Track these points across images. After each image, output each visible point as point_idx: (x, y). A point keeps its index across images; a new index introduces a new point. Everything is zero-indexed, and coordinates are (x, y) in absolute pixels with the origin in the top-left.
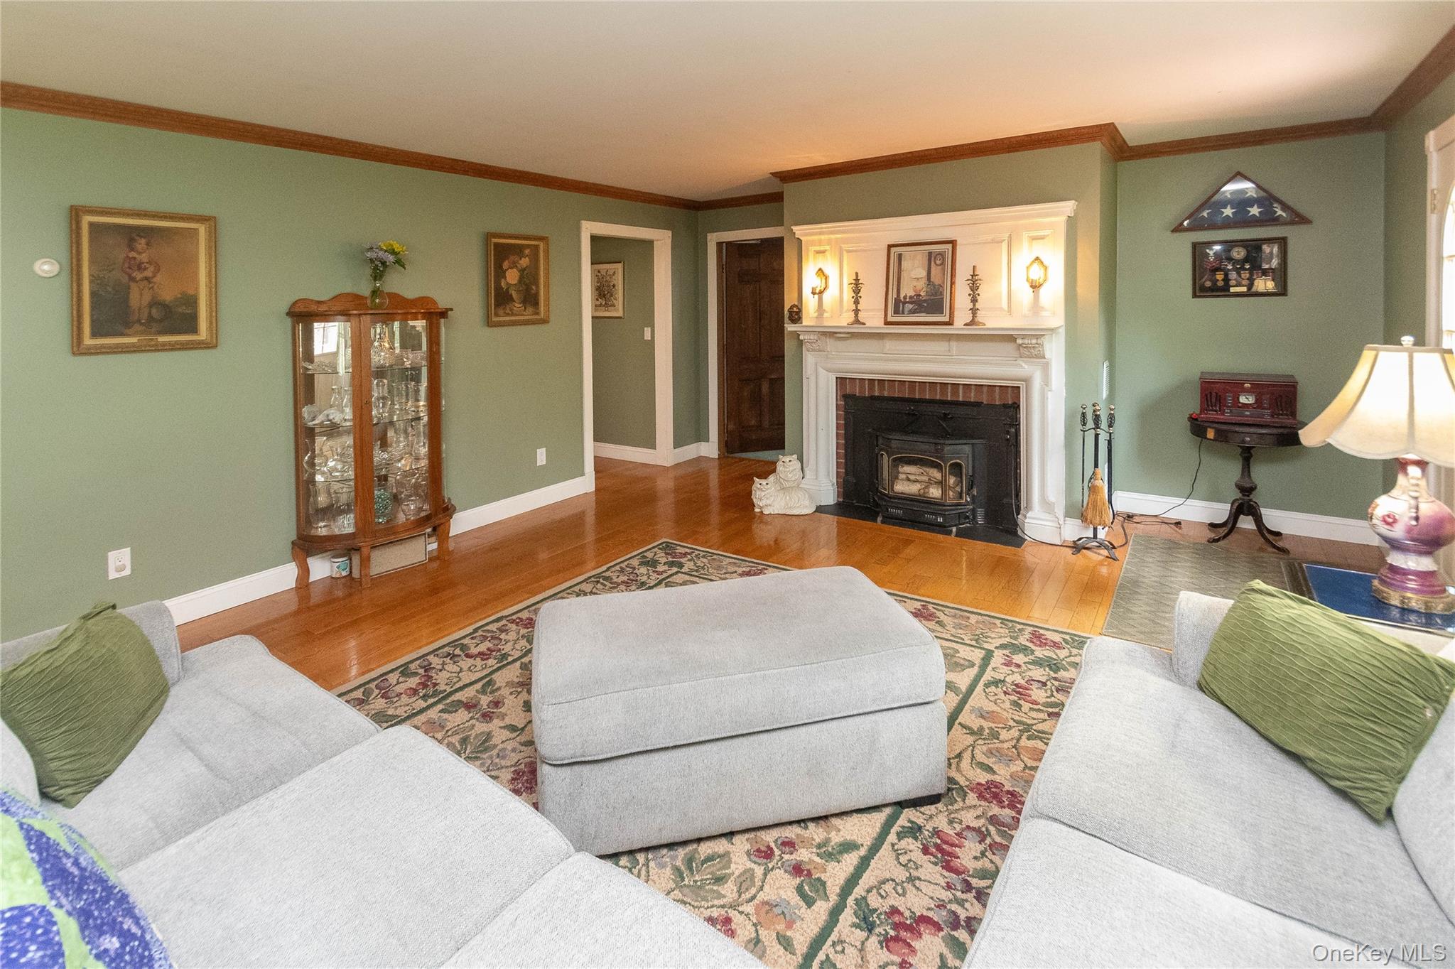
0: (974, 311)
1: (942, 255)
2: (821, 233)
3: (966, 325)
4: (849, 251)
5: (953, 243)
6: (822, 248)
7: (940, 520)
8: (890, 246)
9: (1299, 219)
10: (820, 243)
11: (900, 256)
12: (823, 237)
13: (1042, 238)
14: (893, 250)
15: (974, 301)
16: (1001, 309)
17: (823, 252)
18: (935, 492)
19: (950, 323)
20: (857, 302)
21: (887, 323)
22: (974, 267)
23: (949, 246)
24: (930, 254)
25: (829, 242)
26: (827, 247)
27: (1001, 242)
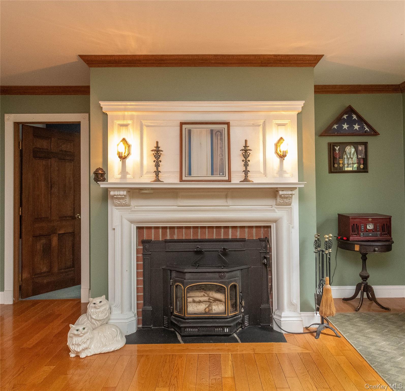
0: (246, 172)
1: (220, 132)
2: (125, 110)
3: (240, 182)
4: (148, 126)
5: (228, 124)
6: (125, 122)
7: (226, 330)
8: (182, 124)
9: (374, 133)
10: (124, 118)
11: (190, 131)
12: (126, 113)
13: (284, 125)
14: (184, 126)
15: (246, 165)
16: (259, 172)
17: (126, 125)
18: (218, 308)
19: (229, 180)
20: (157, 166)
21: (181, 180)
22: (246, 141)
23: (226, 126)
24: (212, 131)
25: (132, 118)
26: (130, 122)
27: (259, 126)
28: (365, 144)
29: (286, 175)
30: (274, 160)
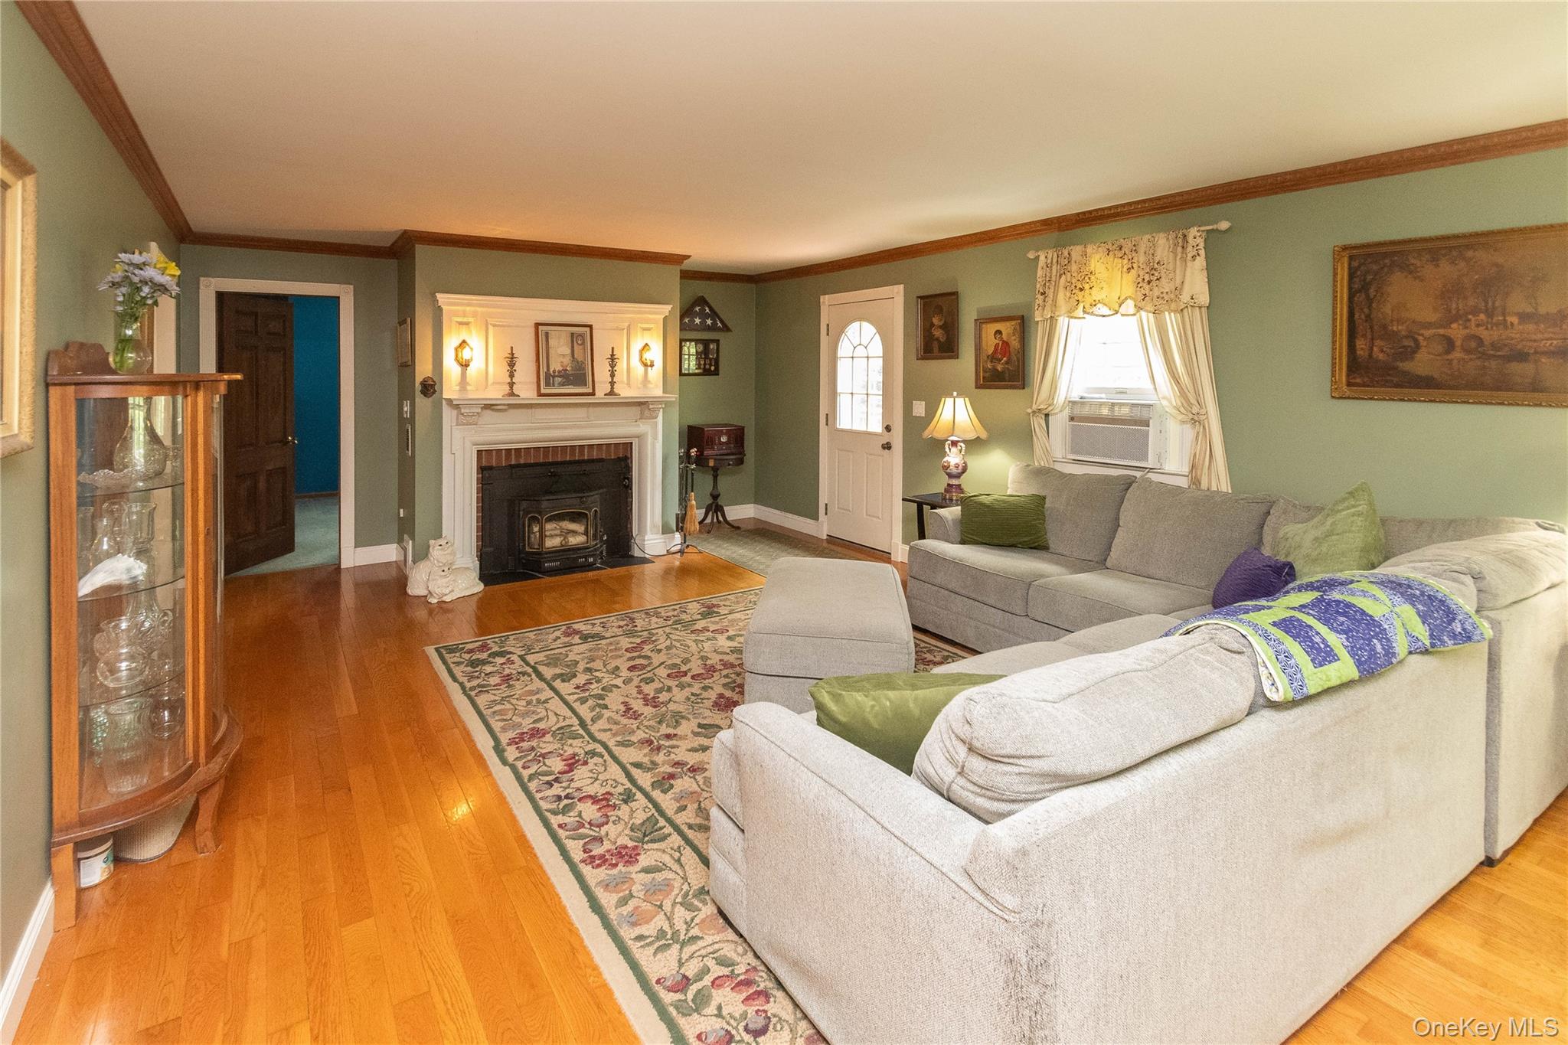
0: (612, 383)
1: (581, 336)
2: (469, 305)
3: (605, 394)
4: (494, 326)
5: (591, 327)
6: (465, 320)
7: (591, 560)
8: (537, 325)
9: (726, 328)
10: (464, 315)
11: (547, 334)
12: (468, 308)
13: (649, 329)
14: (540, 328)
15: (612, 376)
16: (622, 382)
17: (467, 324)
18: (575, 540)
19: (593, 394)
20: (512, 376)
21: (540, 395)
22: (613, 348)
23: (588, 329)
24: (572, 334)
25: (475, 315)
26: (471, 319)
27: (623, 329)
28: (717, 341)
29: (650, 386)
30: (638, 369)
